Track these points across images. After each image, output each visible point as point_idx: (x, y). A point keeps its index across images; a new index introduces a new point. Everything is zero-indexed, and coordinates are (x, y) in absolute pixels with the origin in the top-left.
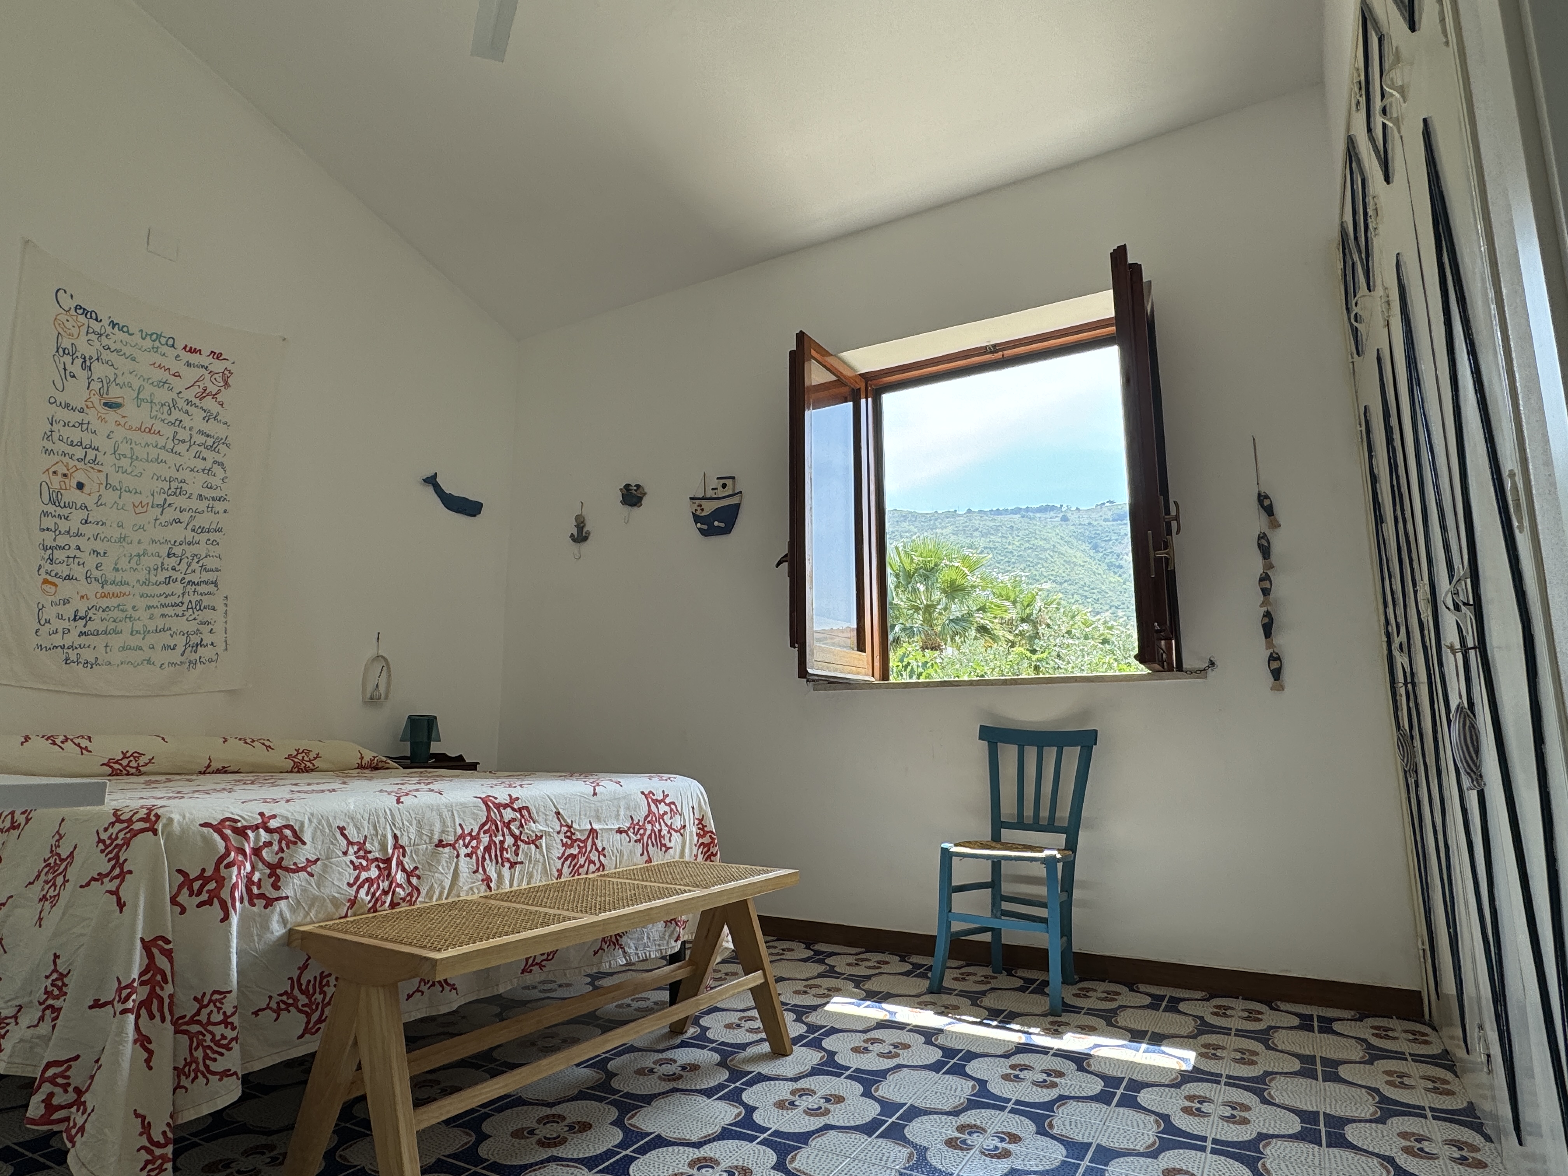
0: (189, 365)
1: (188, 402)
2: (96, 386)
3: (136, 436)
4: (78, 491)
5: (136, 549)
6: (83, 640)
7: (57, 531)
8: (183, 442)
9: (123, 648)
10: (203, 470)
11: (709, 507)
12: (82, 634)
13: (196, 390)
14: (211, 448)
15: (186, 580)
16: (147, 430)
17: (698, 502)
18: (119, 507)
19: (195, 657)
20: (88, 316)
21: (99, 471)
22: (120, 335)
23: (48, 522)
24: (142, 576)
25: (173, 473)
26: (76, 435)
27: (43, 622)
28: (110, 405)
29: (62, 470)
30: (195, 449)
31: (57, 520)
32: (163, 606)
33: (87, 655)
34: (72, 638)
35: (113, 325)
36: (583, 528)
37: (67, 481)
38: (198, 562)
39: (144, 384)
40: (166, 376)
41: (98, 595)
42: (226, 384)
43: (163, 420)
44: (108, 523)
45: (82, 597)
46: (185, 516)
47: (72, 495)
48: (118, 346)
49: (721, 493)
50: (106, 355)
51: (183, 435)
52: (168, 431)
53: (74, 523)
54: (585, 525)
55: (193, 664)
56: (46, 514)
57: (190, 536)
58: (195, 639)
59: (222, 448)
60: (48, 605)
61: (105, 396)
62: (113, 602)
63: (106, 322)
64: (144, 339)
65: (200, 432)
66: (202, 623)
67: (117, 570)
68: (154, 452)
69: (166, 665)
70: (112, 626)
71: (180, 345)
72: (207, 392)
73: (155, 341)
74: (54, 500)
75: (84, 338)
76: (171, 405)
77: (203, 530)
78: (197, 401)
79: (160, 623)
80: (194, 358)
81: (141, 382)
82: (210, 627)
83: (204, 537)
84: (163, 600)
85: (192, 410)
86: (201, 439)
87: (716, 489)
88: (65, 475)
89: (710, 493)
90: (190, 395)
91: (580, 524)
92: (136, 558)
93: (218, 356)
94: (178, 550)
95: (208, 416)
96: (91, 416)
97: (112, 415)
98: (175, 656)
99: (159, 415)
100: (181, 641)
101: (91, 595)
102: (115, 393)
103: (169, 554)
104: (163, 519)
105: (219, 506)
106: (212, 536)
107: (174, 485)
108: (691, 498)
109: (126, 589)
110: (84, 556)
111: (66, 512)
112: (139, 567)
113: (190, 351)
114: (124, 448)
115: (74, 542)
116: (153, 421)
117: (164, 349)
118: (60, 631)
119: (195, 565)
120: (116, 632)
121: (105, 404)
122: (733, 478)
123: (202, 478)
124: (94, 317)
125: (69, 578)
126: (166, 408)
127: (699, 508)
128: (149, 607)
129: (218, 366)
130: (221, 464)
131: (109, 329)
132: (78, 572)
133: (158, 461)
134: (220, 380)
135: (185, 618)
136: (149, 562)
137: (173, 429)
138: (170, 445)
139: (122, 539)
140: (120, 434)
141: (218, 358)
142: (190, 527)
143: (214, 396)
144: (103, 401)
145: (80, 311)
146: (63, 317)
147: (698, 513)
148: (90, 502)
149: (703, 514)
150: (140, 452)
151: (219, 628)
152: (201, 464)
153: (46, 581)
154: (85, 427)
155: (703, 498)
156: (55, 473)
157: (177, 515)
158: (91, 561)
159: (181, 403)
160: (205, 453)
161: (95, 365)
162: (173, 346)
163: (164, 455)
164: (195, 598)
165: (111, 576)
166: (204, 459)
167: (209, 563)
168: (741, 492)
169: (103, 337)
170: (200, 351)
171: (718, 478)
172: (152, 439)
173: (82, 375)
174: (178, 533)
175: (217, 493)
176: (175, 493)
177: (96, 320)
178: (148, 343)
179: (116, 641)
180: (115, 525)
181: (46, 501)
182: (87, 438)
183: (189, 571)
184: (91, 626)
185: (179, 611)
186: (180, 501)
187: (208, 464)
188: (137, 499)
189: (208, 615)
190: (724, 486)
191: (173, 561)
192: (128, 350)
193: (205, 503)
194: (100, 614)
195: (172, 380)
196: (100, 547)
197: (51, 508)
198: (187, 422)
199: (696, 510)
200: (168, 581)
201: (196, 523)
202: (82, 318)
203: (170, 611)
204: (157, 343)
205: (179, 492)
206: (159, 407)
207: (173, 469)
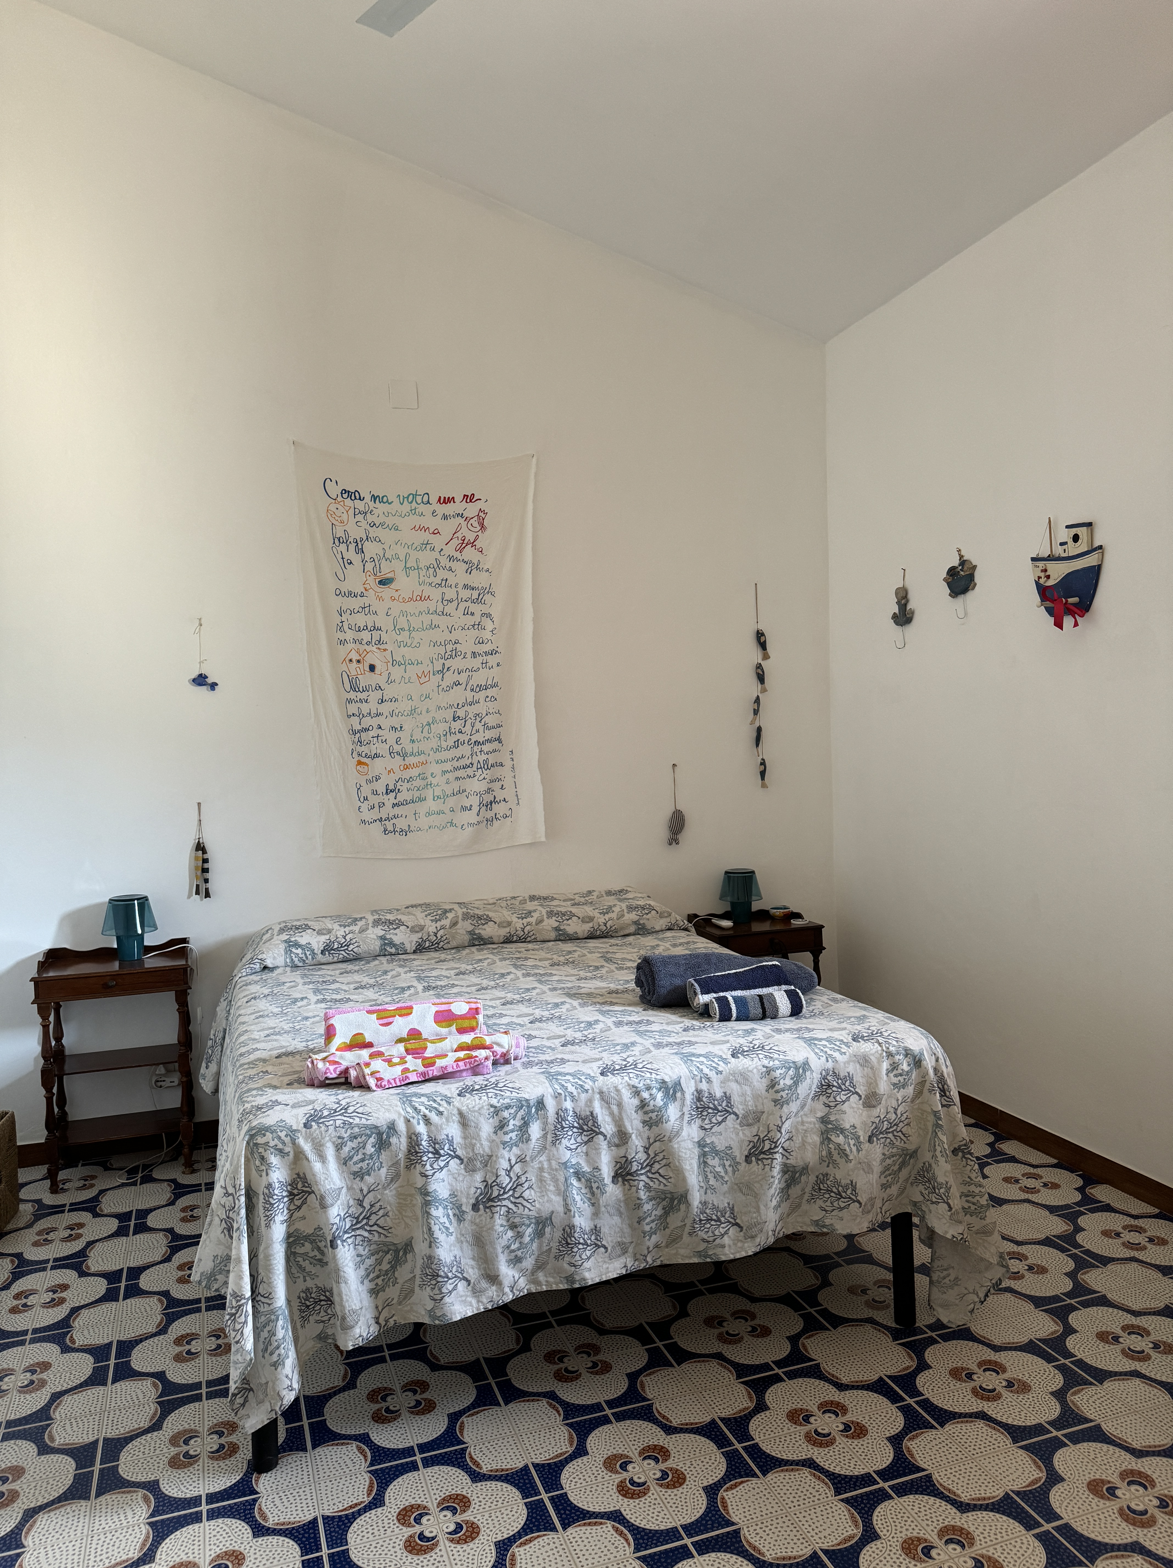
0: (445, 517)
1: (451, 558)
2: (369, 566)
3: (410, 607)
4: (372, 674)
5: (425, 719)
6: (397, 811)
7: (360, 715)
8: (451, 601)
9: (429, 814)
10: (473, 626)
11: (1058, 572)
12: (394, 805)
13: (455, 542)
14: (478, 601)
15: (473, 741)
16: (418, 598)
17: (1041, 564)
18: (407, 681)
19: (490, 814)
20: (353, 498)
21: (385, 650)
22: (381, 508)
23: (353, 708)
24: (434, 743)
25: (447, 636)
26: (361, 620)
27: (362, 799)
28: (384, 582)
29: (354, 656)
30: (462, 606)
31: (359, 705)
32: (456, 769)
33: (401, 824)
34: (387, 811)
35: (374, 498)
36: (905, 605)
37: (361, 666)
38: (480, 722)
39: (409, 551)
40: (425, 536)
41: (402, 768)
42: (483, 527)
43: (430, 584)
44: (400, 699)
45: (389, 771)
46: (463, 678)
47: (366, 679)
48: (382, 519)
49: (1073, 549)
50: (373, 532)
51: (450, 594)
52: (436, 594)
53: (373, 706)
54: (908, 602)
55: (490, 821)
56: (350, 701)
57: (469, 695)
58: (488, 798)
59: (488, 597)
60: (364, 783)
61: (378, 574)
62: (414, 772)
63: (368, 498)
64: (402, 504)
65: (466, 586)
66: (492, 781)
67: (413, 741)
68: (427, 619)
69: (466, 826)
70: (417, 794)
71: (434, 499)
72: (466, 542)
73: (411, 502)
74: (354, 688)
75: (352, 521)
76: (436, 566)
77: (481, 688)
78: (457, 555)
79: (456, 786)
80: (449, 509)
81: (406, 550)
82: (501, 783)
83: (482, 695)
84: (456, 764)
85: (454, 565)
86: (465, 594)
87: (1066, 543)
88: (359, 661)
89: (1059, 551)
90: (450, 550)
91: (902, 598)
92: (427, 727)
93: (469, 498)
94: (461, 713)
95: (472, 567)
96: (370, 599)
97: (386, 592)
98: (471, 817)
99: (427, 580)
100: (475, 801)
101: (396, 769)
102: (386, 570)
103: (454, 718)
104: (444, 685)
105: (492, 660)
106: (490, 692)
107: (449, 647)
108: (1033, 559)
109: (422, 758)
110: (385, 734)
111: (363, 696)
112: (431, 735)
113: (444, 502)
114: (402, 622)
115: (374, 722)
116: (422, 587)
117: (422, 508)
118: (377, 806)
119: (478, 725)
120: (421, 799)
121: (381, 582)
122: (1089, 525)
123: (474, 633)
124: (358, 497)
125: (376, 756)
126: (431, 571)
127: (1042, 575)
128: (444, 772)
129: (472, 510)
130: (489, 615)
131: (372, 504)
132: (382, 749)
133: (433, 627)
134: (476, 524)
135: (476, 778)
136: (441, 728)
137: (441, 590)
138: (440, 608)
139: (413, 711)
140: (396, 608)
141: (471, 501)
142: (468, 688)
143: (473, 544)
144: (377, 581)
145: (345, 496)
146: (333, 508)
147: (1042, 581)
148: (381, 680)
149: (1050, 583)
150: (416, 622)
151: (508, 782)
152: (470, 620)
153: (360, 763)
154: (367, 610)
155: (1051, 558)
156: (351, 660)
157: (456, 677)
158: (391, 737)
159: (444, 561)
160: (473, 608)
161: (367, 546)
162: (428, 502)
163: (436, 619)
164: (482, 758)
165: (409, 748)
166: (473, 614)
167: (491, 720)
168: (1100, 547)
169: (368, 514)
170: (453, 498)
171: (1067, 527)
172: (423, 606)
173: (356, 559)
174: (458, 695)
175: (487, 647)
176: (451, 656)
177: (360, 499)
178: (406, 507)
179: (422, 808)
180: (405, 699)
181: (348, 689)
182: (369, 620)
183: (474, 731)
184: (401, 797)
185: (470, 771)
186: (456, 663)
187: (477, 618)
188: (419, 669)
189: (498, 772)
190: (1076, 538)
191: (458, 725)
192: (390, 521)
193: (480, 659)
194: (406, 785)
195: (434, 539)
196: (395, 722)
197: (352, 695)
198: (452, 581)
199: (1039, 578)
200: (457, 744)
201: (474, 682)
202: (348, 502)
203: (461, 773)
204: (414, 504)
205: (454, 654)
206: (425, 571)
207: (447, 631)
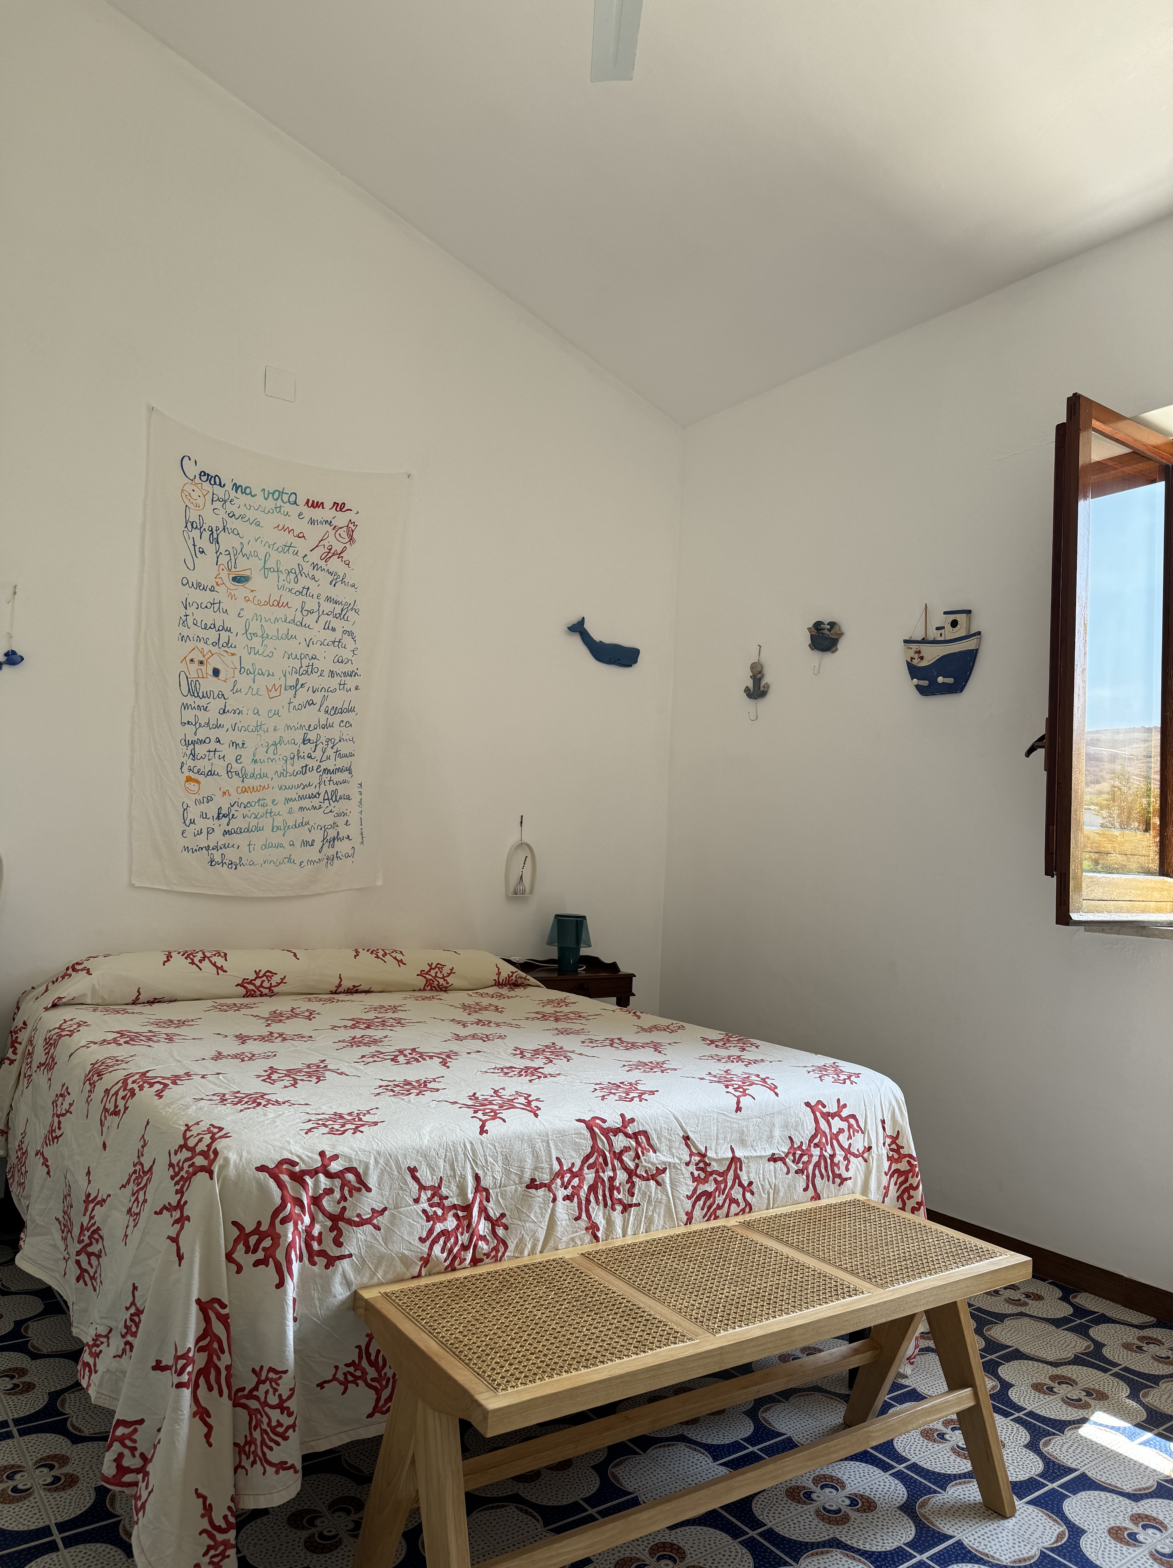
0: (312, 522)
1: (315, 566)
2: (223, 559)
3: (267, 612)
4: (215, 679)
5: (273, 737)
6: (227, 839)
7: (197, 725)
8: (311, 612)
9: (265, 846)
10: (334, 642)
11: (932, 654)
12: (226, 833)
13: (321, 550)
14: (340, 616)
15: (322, 768)
16: (276, 603)
17: (914, 647)
18: (254, 692)
19: (331, 852)
20: (212, 482)
21: (233, 654)
22: (243, 499)
23: (189, 715)
24: (279, 766)
25: (303, 649)
26: (208, 616)
27: (188, 822)
28: (239, 579)
29: (198, 657)
30: (324, 619)
31: (196, 712)
32: (301, 798)
33: (231, 855)
34: (217, 837)
35: (236, 487)
36: (760, 679)
37: (203, 668)
38: (332, 748)
39: (270, 550)
40: (289, 538)
41: (239, 791)
42: (351, 539)
43: (290, 590)
44: (245, 711)
45: (224, 793)
46: (317, 697)
47: (209, 684)
48: (243, 511)
49: (950, 633)
50: (232, 524)
51: (311, 604)
52: (296, 602)
53: (212, 715)
54: (763, 676)
55: (330, 859)
56: (185, 706)
57: (323, 718)
58: (332, 833)
59: (351, 614)
60: (191, 804)
61: (233, 570)
62: (253, 797)
63: (229, 486)
64: (266, 499)
65: (329, 599)
66: (339, 815)
67: (256, 762)
68: (283, 627)
69: (305, 863)
70: (254, 822)
71: (301, 501)
72: (332, 551)
73: (277, 499)
74: (193, 691)
75: (209, 507)
76: (298, 572)
77: (337, 711)
78: (322, 563)
79: (298, 817)
80: (317, 513)
81: (266, 549)
82: (346, 818)
83: (337, 718)
84: (301, 792)
85: (318, 574)
86: (327, 607)
87: (943, 628)
88: (201, 663)
89: (933, 634)
90: (314, 557)
91: (757, 673)
92: (273, 747)
93: (339, 507)
94: (312, 736)
95: (336, 580)
96: (221, 595)
97: (240, 590)
98: (312, 853)
99: (287, 585)
100: (318, 836)
101: (232, 791)
102: (243, 566)
103: (304, 740)
104: (296, 702)
105: (351, 682)
106: (346, 717)
107: (306, 662)
108: (906, 641)
109: (264, 782)
110: (224, 749)
111: (203, 702)
112: (276, 757)
113: (312, 506)
114: (255, 627)
115: (213, 734)
116: (281, 592)
117: (287, 507)
118: (205, 831)
119: (330, 752)
120: (258, 829)
121: (234, 579)
122: (969, 612)
123: (334, 651)
124: (218, 483)
125: (211, 773)
126: (292, 576)
127: (916, 656)
128: (288, 800)
129: (341, 519)
130: (351, 634)
131: (233, 493)
132: (219, 766)
133: (289, 637)
134: (344, 535)
135: (322, 810)
136: (286, 750)
137: (301, 598)
138: (299, 618)
139: (258, 727)
140: (250, 610)
141: (341, 510)
142: (323, 709)
143: (340, 555)
144: (231, 576)
145: (204, 478)
146: (189, 488)
147: (915, 662)
148: (226, 690)
149: (924, 664)
150: (271, 629)
151: (354, 818)
152: (330, 636)
153: (189, 779)
154: (216, 606)
155: (924, 641)
156: (192, 660)
157: (310, 696)
158: (231, 754)
159: (307, 568)
160: (335, 623)
161: (223, 537)
162: (295, 503)
163: (294, 630)
164: (330, 788)
165: (250, 768)
166: (334, 630)
167: (344, 748)
168: (979, 633)
169: (228, 503)
170: (322, 503)
171: (945, 613)
172: (280, 612)
173: (210, 549)
174: (312, 716)
175: (348, 668)
176: (307, 672)
177: (220, 485)
178: (270, 504)
179: (258, 838)
180: (251, 712)
181: (185, 693)
182: (220, 619)
183: (324, 758)
184: (234, 824)
185: (316, 802)
186: (312, 680)
187: (338, 635)
188: (270, 682)
189: (342, 805)
190: (954, 624)
191: (307, 749)
192: (251, 515)
193: (337, 679)
194: (242, 810)
195: (298, 542)
196: (237, 737)
197: (190, 700)
198: (313, 591)
199: (912, 659)
200: (305, 770)
201: (329, 704)
202: (207, 485)
203: (306, 803)
204: (279, 502)
205: (311, 670)
206: (285, 575)
207: (304, 644)
